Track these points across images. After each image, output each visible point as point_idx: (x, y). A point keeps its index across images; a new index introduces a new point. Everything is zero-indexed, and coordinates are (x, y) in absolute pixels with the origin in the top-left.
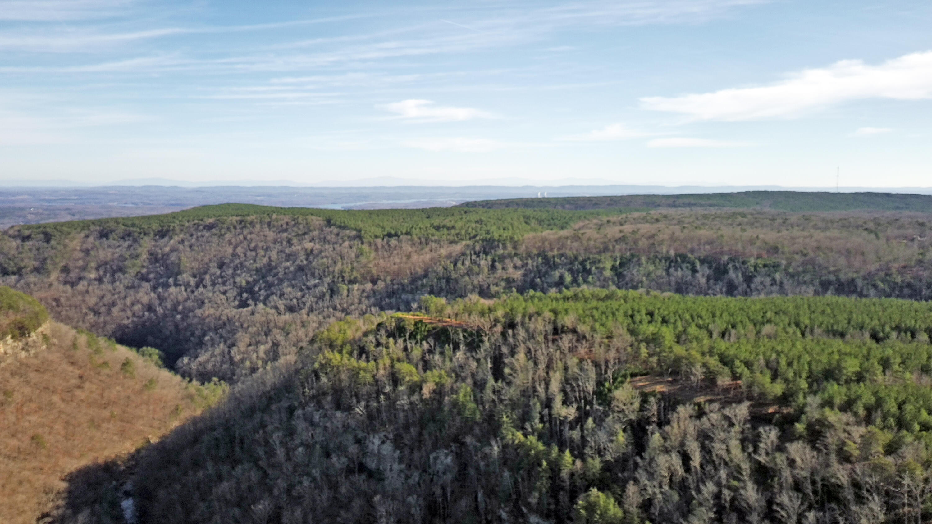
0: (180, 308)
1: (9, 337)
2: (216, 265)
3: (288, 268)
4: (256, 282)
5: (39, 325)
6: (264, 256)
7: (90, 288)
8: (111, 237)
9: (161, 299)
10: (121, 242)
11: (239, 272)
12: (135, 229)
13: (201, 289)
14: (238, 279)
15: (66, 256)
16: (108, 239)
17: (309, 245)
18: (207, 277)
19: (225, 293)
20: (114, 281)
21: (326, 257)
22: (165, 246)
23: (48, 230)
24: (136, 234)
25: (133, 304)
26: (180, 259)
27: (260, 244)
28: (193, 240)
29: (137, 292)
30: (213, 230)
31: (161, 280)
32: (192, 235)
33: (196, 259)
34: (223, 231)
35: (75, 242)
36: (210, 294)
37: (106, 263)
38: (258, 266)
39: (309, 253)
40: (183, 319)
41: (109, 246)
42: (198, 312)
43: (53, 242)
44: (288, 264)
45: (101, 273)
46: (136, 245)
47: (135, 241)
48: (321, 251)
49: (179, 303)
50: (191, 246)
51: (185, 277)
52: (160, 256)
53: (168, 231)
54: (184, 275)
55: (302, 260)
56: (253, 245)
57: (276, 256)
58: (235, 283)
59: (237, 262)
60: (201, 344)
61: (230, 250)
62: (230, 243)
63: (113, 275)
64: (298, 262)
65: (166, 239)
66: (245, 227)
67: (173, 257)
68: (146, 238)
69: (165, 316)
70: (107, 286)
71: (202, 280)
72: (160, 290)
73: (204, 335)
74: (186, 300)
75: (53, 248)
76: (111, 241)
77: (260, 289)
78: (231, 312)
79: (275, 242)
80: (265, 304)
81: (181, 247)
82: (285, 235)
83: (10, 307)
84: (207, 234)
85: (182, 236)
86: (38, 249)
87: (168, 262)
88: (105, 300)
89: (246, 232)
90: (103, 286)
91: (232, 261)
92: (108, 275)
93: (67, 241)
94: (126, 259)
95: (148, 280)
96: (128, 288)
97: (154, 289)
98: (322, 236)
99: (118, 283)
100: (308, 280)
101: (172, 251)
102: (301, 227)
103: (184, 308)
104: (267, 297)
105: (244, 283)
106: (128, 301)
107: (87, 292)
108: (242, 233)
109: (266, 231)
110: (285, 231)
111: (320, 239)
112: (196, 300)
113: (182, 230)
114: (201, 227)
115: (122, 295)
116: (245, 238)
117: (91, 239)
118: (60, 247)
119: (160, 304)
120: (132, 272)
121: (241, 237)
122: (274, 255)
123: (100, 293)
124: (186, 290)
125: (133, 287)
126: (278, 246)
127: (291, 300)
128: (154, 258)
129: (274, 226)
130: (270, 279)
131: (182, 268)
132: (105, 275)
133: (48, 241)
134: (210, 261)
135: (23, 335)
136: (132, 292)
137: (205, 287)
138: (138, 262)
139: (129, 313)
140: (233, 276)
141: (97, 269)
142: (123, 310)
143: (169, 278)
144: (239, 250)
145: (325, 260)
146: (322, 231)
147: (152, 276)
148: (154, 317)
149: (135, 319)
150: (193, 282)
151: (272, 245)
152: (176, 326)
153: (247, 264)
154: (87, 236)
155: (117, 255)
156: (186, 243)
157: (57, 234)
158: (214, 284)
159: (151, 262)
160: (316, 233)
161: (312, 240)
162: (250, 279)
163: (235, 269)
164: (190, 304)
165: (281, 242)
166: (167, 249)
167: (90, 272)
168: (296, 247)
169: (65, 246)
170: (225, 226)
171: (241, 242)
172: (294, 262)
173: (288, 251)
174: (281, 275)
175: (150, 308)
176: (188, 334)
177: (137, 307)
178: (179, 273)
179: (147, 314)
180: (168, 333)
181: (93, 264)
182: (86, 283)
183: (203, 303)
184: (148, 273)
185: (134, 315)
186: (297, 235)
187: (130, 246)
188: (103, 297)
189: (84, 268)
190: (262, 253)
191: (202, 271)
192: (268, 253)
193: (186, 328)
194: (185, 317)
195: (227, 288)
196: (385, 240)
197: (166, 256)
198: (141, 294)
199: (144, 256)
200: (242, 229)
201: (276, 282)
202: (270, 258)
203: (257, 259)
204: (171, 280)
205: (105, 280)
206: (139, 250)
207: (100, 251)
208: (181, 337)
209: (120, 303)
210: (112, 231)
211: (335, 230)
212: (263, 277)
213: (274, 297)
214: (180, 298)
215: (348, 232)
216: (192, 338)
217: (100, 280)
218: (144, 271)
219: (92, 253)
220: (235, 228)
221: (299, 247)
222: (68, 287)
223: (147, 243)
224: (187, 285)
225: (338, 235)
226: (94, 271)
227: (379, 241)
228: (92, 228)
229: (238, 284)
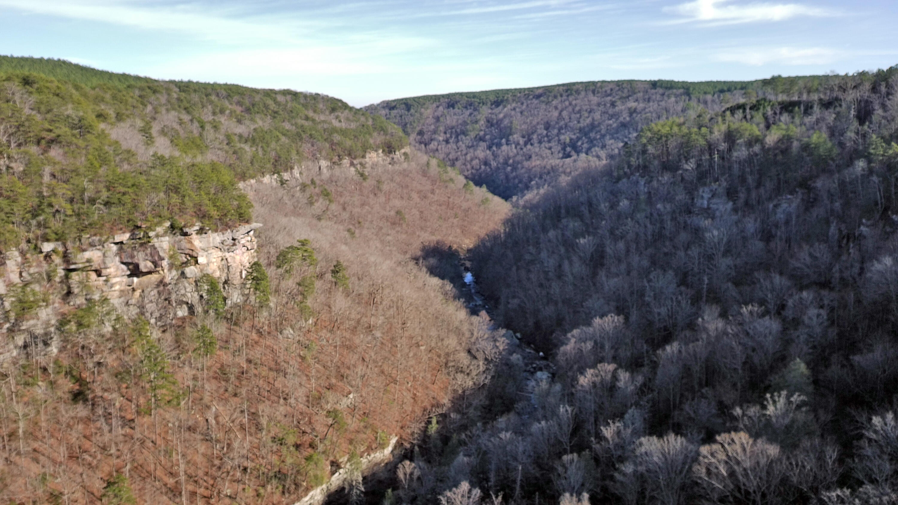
0: (511, 161)
1: (380, 151)
2: (543, 126)
3: (611, 125)
4: (579, 139)
5: (402, 147)
6: (588, 117)
7: (440, 147)
8: (456, 106)
9: (495, 156)
10: (464, 110)
11: (563, 131)
12: (476, 100)
13: (529, 146)
14: (562, 137)
15: (422, 121)
16: (454, 108)
17: (632, 104)
18: (535, 137)
19: (550, 148)
20: (458, 141)
21: (650, 112)
22: (500, 113)
23: (409, 102)
24: (477, 104)
25: (472, 160)
26: (511, 123)
27: (584, 108)
28: (524, 107)
29: (475, 150)
30: (542, 98)
31: (496, 141)
32: (522, 104)
33: (525, 123)
34: (550, 99)
35: (429, 111)
36: (537, 150)
37: (453, 128)
38: (582, 125)
39: (632, 112)
40: (512, 171)
41: (455, 114)
42: (526, 164)
43: (412, 111)
44: (611, 122)
45: (448, 135)
46: (476, 113)
47: (475, 110)
48: (645, 108)
49: (509, 158)
50: (521, 113)
51: (516, 137)
52: (495, 121)
53: (502, 101)
54: (515, 136)
55: (625, 117)
56: (577, 108)
57: (599, 117)
58: (559, 140)
59: (562, 123)
60: (527, 187)
61: (556, 114)
62: (556, 108)
63: (457, 137)
64: (621, 119)
65: (501, 107)
66: (571, 94)
67: (506, 122)
68: (484, 107)
69: (498, 168)
70: (452, 146)
71: (530, 140)
72: (494, 148)
73: (531, 180)
74: (515, 156)
75: (411, 115)
76: (456, 110)
77: (583, 144)
78: (555, 161)
79: (599, 105)
80: (587, 154)
81: (513, 113)
82: (609, 98)
83: (382, 129)
84: (535, 101)
85: (514, 105)
86: (401, 116)
87: (502, 125)
88: (451, 157)
89: (571, 98)
90: (449, 146)
91: (557, 123)
92: (454, 136)
93: (423, 110)
94: (468, 124)
95: (484, 141)
96: (469, 147)
97: (489, 148)
98: (647, 97)
99: (461, 143)
100: (629, 133)
101: (505, 117)
102: (626, 91)
103: (514, 161)
104: (589, 149)
105: (568, 141)
106: (468, 158)
107: (437, 150)
108: (568, 100)
109: (591, 96)
110: (609, 95)
111: (644, 100)
112: (524, 155)
113: (514, 100)
114: (531, 97)
115: (464, 152)
116: (570, 104)
117: (441, 108)
118: (417, 115)
119: (494, 160)
120: (472, 135)
121: (567, 103)
122: (597, 116)
123: (447, 151)
124: (516, 148)
125: (472, 146)
126: (602, 108)
127: (612, 150)
128: (490, 123)
129: (598, 92)
130: (592, 135)
131: (513, 130)
132: (451, 137)
133: (408, 110)
134: (538, 123)
135: (390, 152)
136: (471, 150)
137: (532, 144)
138: (477, 126)
139: (469, 167)
140: (558, 135)
141: (445, 133)
142: (464, 164)
143: (502, 139)
144: (565, 113)
145: (649, 114)
146: (647, 92)
147: (488, 137)
148: (489, 170)
149: (474, 171)
150: (522, 141)
151: (595, 108)
152: (507, 177)
153: (571, 124)
154: (438, 107)
155: (460, 121)
156: (517, 110)
157: (416, 104)
158: (540, 142)
159: (487, 127)
160: (640, 95)
161: (637, 100)
162: (574, 137)
163: (560, 129)
164: (519, 158)
165: (605, 105)
166: (501, 116)
167: (439, 135)
168: (620, 107)
169: (421, 114)
170: (552, 94)
171: (566, 107)
172: (617, 119)
173: (611, 111)
174: (603, 132)
175: (486, 163)
176: (517, 181)
177: (475, 162)
178: (511, 134)
179: (483, 167)
180: (500, 182)
181: (442, 129)
182: (436, 143)
183: (530, 157)
184: (485, 135)
185: (472, 168)
186: (621, 98)
187: (470, 114)
188: (449, 153)
189: (435, 132)
190: (586, 115)
191: (530, 131)
192: (592, 114)
193: (514, 178)
194: (514, 169)
195: (552, 144)
196: (716, 96)
197: (500, 121)
198: (478, 152)
199: (482, 122)
200: (568, 96)
201: (598, 137)
202: (593, 119)
203: (581, 120)
204: (504, 141)
205: (451, 141)
206: (478, 117)
207: (448, 118)
208: (511, 184)
209: (462, 158)
210: (457, 102)
211: (661, 91)
212: (586, 134)
213: (597, 149)
214: (511, 154)
215: (675, 91)
216: (520, 185)
217: (447, 141)
218: (482, 133)
219: (441, 119)
220: (561, 96)
221: (623, 107)
222: (423, 146)
223: (485, 111)
224: (517, 144)
225: (663, 95)
226: (442, 134)
227: (709, 97)
228: (442, 100)
229: (562, 141)
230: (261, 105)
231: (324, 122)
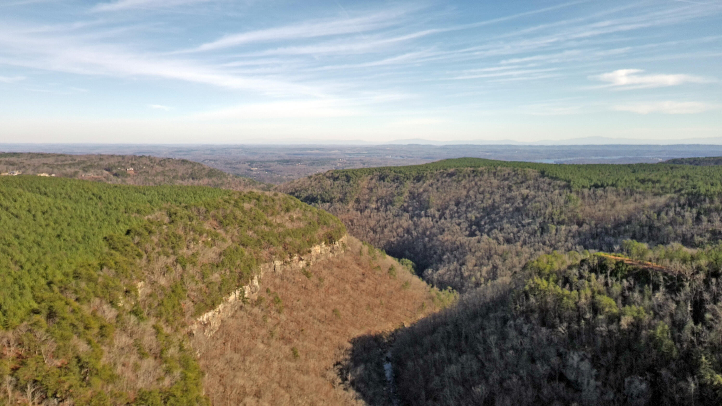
0: (428, 233)
1: (323, 243)
2: (454, 203)
3: (508, 208)
4: (482, 218)
5: (341, 237)
6: (490, 199)
7: (372, 214)
8: (386, 180)
9: (416, 225)
10: (392, 183)
11: (470, 209)
12: (401, 175)
13: (443, 220)
14: (469, 215)
15: (359, 191)
16: (384, 181)
17: (525, 192)
18: (447, 212)
19: (459, 224)
20: (386, 211)
21: (539, 202)
22: (420, 187)
23: (349, 174)
24: (402, 179)
25: (397, 228)
26: (429, 198)
27: (487, 189)
28: (439, 184)
29: (401, 219)
30: (453, 177)
31: (416, 212)
32: (438, 181)
33: (439, 198)
34: (460, 178)
35: (364, 183)
36: (449, 225)
37: (382, 198)
38: (485, 205)
39: (525, 198)
40: (429, 241)
41: (385, 186)
42: (440, 237)
43: (351, 182)
44: (508, 205)
45: (379, 204)
46: (401, 186)
47: (401, 183)
48: (535, 197)
49: (427, 229)
50: (437, 189)
51: (432, 211)
52: (416, 194)
53: (422, 177)
54: (432, 210)
55: (519, 203)
56: (481, 189)
57: (499, 199)
58: (467, 217)
59: (469, 201)
60: (441, 260)
61: (464, 193)
62: (465, 187)
63: (386, 206)
64: (516, 204)
65: (421, 182)
66: (476, 175)
67: (425, 196)
68: (408, 181)
69: (417, 237)
70: (382, 214)
71: (444, 214)
72: (415, 219)
73: (443, 254)
74: (432, 228)
75: (351, 186)
76: (386, 183)
77: (485, 224)
78: (463, 239)
79: (498, 188)
80: (489, 235)
81: (431, 188)
82: (506, 182)
83: (325, 223)
84: (449, 180)
85: (431, 181)
86: (342, 186)
87: (422, 199)
88: (381, 223)
89: (477, 179)
90: (380, 213)
91: (465, 201)
92: (383, 206)
93: (359, 181)
94: (395, 196)
95: (408, 212)
96: (395, 216)
97: (412, 218)
98: (537, 185)
99: (389, 212)
100: (523, 219)
101: (424, 191)
102: (520, 177)
103: (431, 233)
104: (490, 230)
105: (473, 218)
106: (395, 225)
107: (370, 217)
108: (474, 180)
109: (492, 179)
110: (507, 179)
111: (535, 187)
112: (439, 228)
113: (432, 177)
114: (445, 175)
115: (391, 221)
116: (476, 184)
117: (374, 181)
118: (355, 186)
119: (415, 229)
120: (398, 205)
121: (473, 183)
122: (497, 198)
123: (378, 218)
124: (432, 220)
125: (398, 215)
126: (500, 191)
127: (509, 234)
128: (413, 196)
129: (498, 176)
130: (493, 216)
131: (430, 204)
132: (381, 206)
133: (348, 181)
134: (450, 200)
135: (331, 242)
136: (397, 219)
137: (445, 219)
138: (402, 198)
139: (395, 234)
140: (466, 212)
141: (377, 202)
142: (391, 231)
143: (422, 210)
144: (471, 193)
145: (538, 204)
146: (537, 180)
147: (410, 208)
148: (411, 238)
149: (399, 238)
150: (437, 215)
151: (496, 190)
152: (425, 246)
153: (476, 203)
154: (371, 179)
155: (389, 193)
156: (434, 186)
158: (452, 217)
159: (410, 199)
160: (531, 182)
161: (528, 187)
162: (478, 216)
163: (468, 207)
164: (435, 230)
165: (503, 188)
166: (421, 190)
167: (372, 203)
168: (515, 193)
169: (358, 185)
170: (462, 174)
171: (473, 187)
172: (512, 204)
173: (508, 195)
174: (501, 214)
175: (408, 231)
176: (432, 252)
177: (400, 230)
178: (428, 208)
179: (406, 235)
180: (419, 250)
181: (374, 198)
182: (369, 211)
183: (444, 230)
184: (408, 206)
185: (398, 235)
186: (516, 183)
187: (397, 187)
188: (379, 221)
189: (368, 201)
190: (488, 196)
191: (444, 207)
192: (493, 196)
193: (431, 248)
194: (431, 240)
195: (461, 221)
196: (592, 190)
197: (420, 194)
198: (403, 221)
199: (406, 194)
200: (474, 177)
201: (498, 219)
202: (494, 200)
203: (484, 200)
204: (423, 213)
205: (381, 209)
206: (403, 190)
207: (379, 189)
208: (428, 254)
209: (389, 226)
210: (387, 176)
211: (548, 180)
212: (488, 214)
213: (496, 231)
214: (428, 226)
215: (558, 182)
216: (435, 256)
217: (378, 209)
218: (406, 204)
219: (374, 190)
220: (469, 176)
221: (518, 193)
222: (359, 212)
223: (409, 185)
224: (433, 217)
225: (550, 184)
226: (374, 203)
227: (586, 191)
228: (375, 173)
229: (469, 219)
230: (231, 217)
231: (279, 225)
